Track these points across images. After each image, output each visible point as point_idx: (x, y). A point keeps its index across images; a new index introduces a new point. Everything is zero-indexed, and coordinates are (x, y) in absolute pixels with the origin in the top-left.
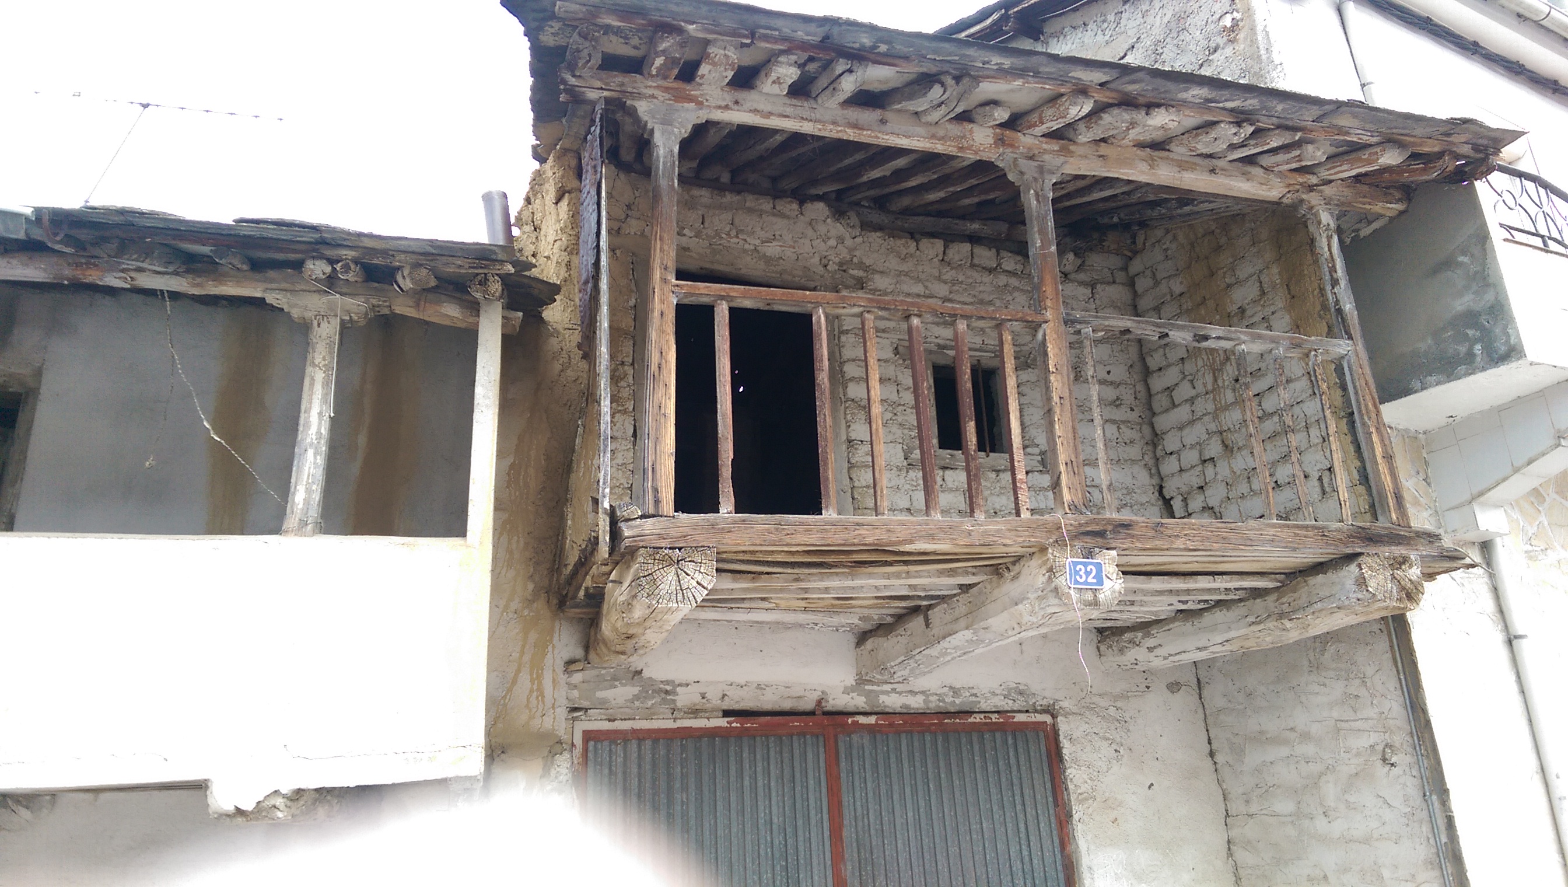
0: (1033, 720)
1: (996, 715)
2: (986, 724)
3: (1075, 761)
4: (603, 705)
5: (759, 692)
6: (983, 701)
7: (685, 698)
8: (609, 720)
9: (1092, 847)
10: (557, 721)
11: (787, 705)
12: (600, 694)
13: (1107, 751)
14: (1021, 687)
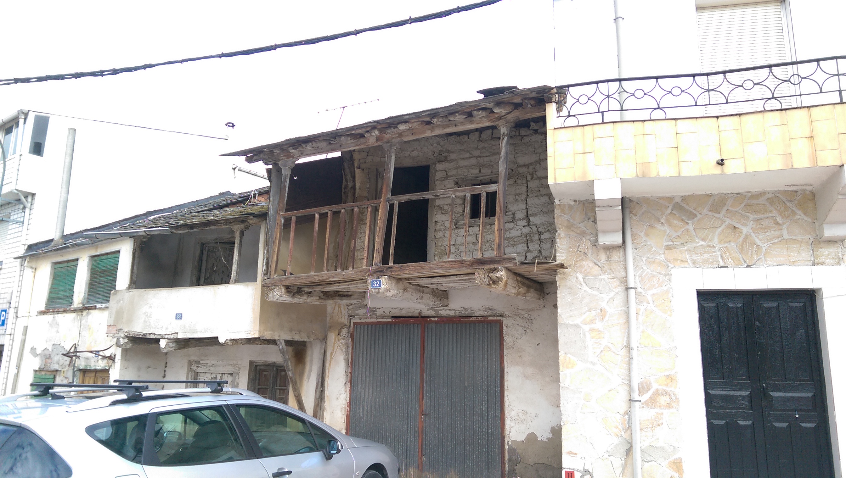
0: (496, 319)
1: (481, 318)
2: (477, 320)
3: (508, 335)
4: (358, 314)
5: (401, 310)
6: (476, 313)
7: (379, 312)
8: (360, 319)
9: (509, 365)
10: (345, 320)
11: (410, 315)
12: (357, 312)
13: (521, 330)
14: (490, 307)
